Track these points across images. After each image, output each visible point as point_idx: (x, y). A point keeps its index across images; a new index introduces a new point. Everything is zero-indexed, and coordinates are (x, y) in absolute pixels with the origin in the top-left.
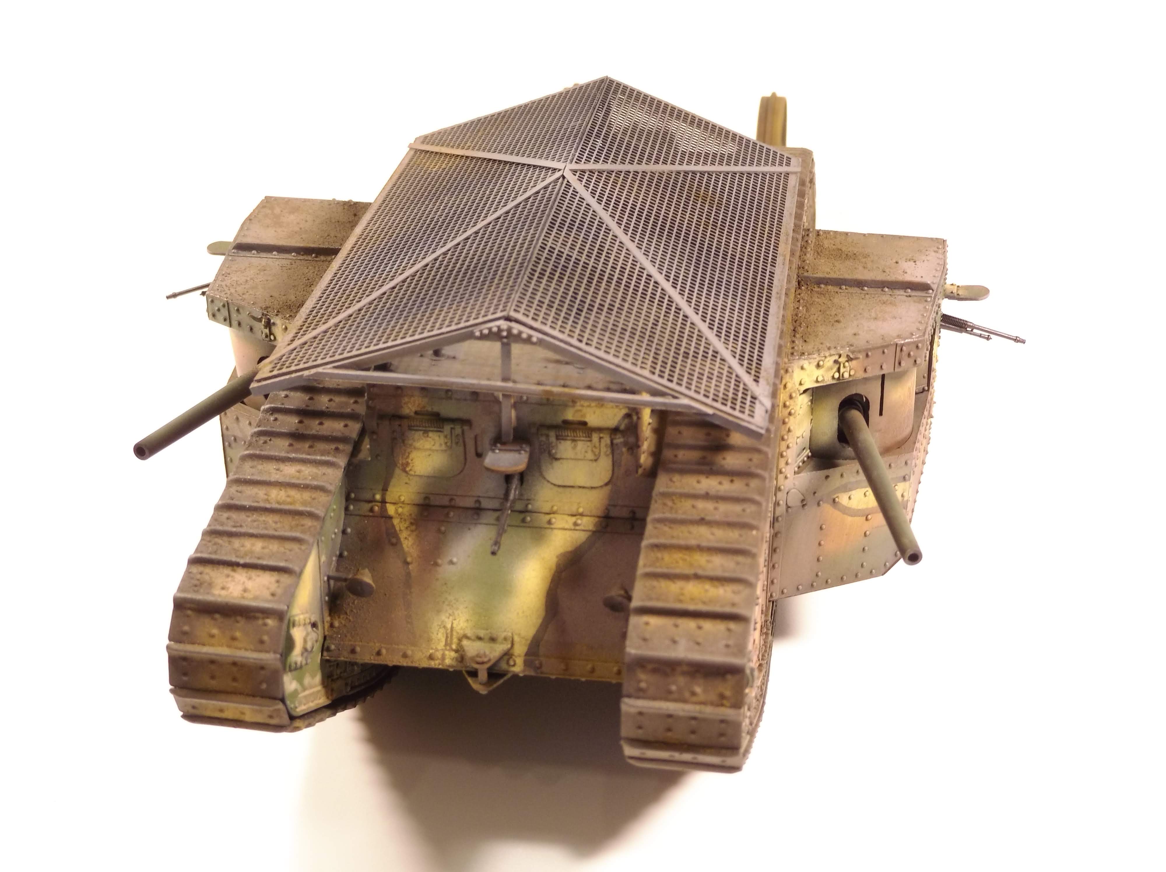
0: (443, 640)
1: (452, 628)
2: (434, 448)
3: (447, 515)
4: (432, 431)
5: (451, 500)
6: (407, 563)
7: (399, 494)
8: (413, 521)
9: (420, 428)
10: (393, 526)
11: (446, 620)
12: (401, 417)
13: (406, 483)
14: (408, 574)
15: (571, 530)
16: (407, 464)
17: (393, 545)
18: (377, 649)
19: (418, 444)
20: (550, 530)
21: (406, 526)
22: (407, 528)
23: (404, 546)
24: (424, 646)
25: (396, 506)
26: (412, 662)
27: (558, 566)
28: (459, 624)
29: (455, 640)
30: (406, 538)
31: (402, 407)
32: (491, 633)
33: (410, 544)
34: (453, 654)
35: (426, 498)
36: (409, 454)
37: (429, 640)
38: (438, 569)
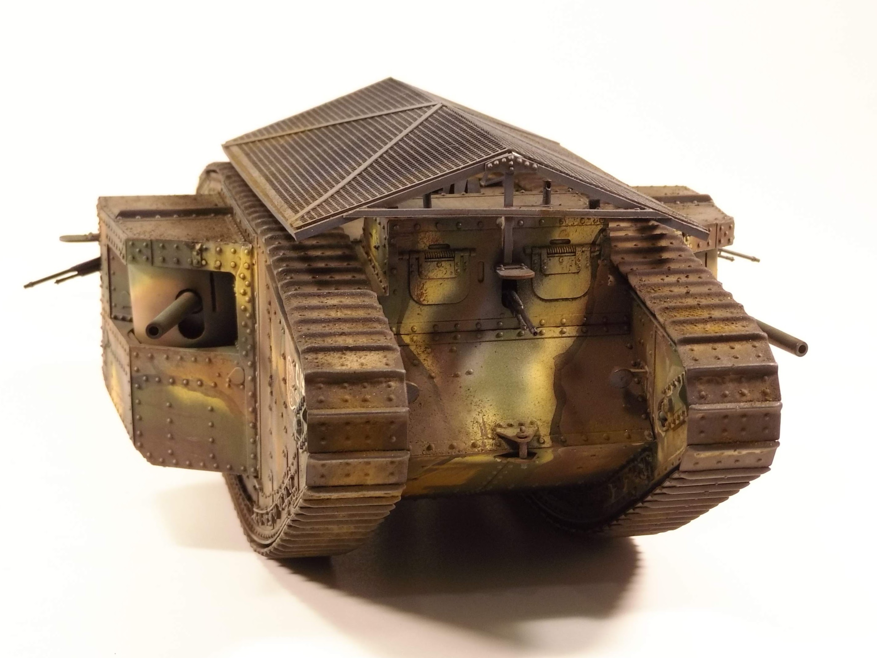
0: (480, 432)
1: (484, 422)
2: (446, 276)
3: (455, 338)
4: (445, 261)
5: (456, 325)
6: (431, 378)
7: (412, 325)
8: (427, 346)
9: (435, 260)
10: (411, 352)
11: (477, 417)
12: (418, 252)
13: (418, 314)
14: (435, 386)
15: (559, 337)
16: (422, 294)
17: (415, 365)
18: (426, 446)
19: (431, 275)
20: (542, 340)
21: (422, 350)
22: (423, 352)
23: (425, 365)
24: (464, 439)
25: (410, 336)
26: (459, 452)
27: (556, 365)
28: (488, 419)
29: (489, 431)
30: (425, 360)
31: (418, 242)
32: (518, 420)
33: (430, 363)
34: (491, 441)
35: (434, 326)
36: (423, 284)
37: (468, 434)
38: (458, 379)
